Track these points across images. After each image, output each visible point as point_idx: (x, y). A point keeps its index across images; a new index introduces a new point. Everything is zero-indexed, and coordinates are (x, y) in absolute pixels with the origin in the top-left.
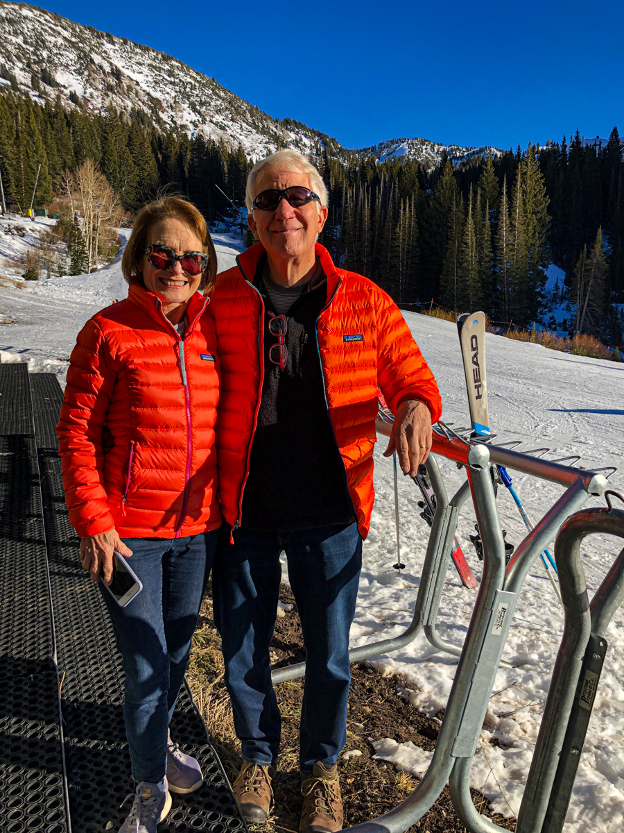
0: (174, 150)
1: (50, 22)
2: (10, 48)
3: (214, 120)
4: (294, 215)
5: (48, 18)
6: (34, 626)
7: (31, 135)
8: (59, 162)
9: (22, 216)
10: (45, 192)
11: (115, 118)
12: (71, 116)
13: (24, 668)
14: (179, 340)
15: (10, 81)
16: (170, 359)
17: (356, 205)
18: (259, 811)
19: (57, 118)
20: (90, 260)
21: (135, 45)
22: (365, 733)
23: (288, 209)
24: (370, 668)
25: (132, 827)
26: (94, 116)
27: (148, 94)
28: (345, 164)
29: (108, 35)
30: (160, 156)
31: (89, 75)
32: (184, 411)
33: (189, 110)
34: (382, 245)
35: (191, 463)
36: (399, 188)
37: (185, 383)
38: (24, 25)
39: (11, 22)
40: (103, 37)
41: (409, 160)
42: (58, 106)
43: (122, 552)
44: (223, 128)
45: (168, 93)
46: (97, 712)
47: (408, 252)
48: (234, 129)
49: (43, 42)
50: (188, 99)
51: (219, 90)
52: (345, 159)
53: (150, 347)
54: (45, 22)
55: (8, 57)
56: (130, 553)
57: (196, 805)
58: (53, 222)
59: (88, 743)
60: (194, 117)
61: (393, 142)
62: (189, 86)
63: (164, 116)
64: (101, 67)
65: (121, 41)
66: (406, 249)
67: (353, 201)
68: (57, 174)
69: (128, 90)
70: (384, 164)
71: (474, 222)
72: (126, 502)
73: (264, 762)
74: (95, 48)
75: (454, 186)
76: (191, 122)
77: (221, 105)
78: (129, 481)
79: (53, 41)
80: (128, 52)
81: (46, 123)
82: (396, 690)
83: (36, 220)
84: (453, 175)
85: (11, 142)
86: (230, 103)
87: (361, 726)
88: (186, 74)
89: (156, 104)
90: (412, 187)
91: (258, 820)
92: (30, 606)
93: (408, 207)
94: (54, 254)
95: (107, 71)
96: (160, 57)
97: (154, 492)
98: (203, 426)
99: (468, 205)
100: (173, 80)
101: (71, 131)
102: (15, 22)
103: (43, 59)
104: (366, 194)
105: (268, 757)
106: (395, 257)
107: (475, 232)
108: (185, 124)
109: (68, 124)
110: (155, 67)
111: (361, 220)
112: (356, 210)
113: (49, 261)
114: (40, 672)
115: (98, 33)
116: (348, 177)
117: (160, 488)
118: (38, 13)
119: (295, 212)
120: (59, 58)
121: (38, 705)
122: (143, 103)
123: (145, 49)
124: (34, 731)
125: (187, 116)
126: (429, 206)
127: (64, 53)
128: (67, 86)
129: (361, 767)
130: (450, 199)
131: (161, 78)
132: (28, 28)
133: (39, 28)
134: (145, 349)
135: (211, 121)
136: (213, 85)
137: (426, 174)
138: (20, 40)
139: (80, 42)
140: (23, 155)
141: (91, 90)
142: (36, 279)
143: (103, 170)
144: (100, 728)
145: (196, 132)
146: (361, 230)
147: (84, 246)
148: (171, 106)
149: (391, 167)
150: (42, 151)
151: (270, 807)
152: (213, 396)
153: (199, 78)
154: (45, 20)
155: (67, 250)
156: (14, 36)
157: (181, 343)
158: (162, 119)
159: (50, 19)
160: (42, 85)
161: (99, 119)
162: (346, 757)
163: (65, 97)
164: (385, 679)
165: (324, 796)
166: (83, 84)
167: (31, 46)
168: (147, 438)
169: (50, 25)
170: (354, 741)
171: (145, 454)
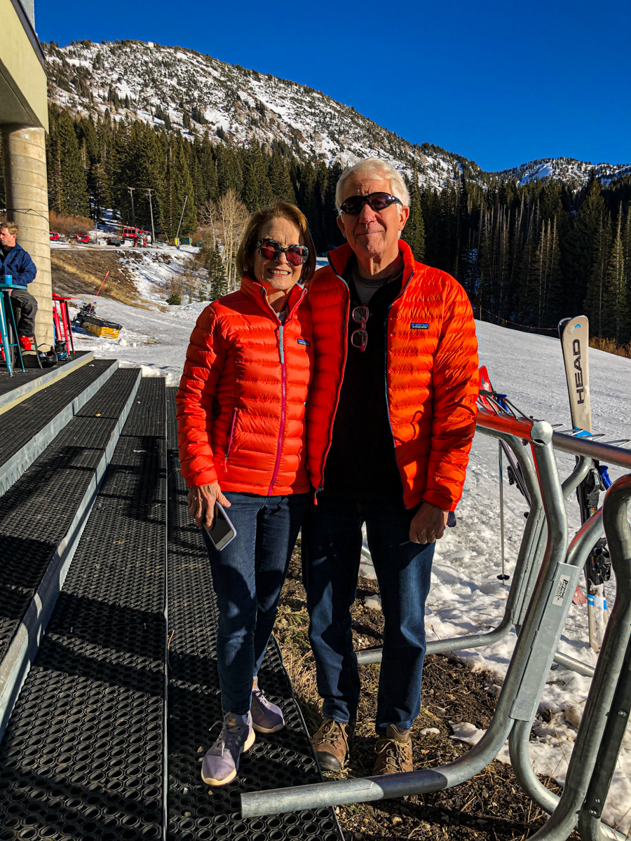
0: (312, 178)
1: (201, 63)
2: (165, 89)
3: (352, 148)
4: (375, 219)
5: (200, 59)
6: (150, 587)
7: (180, 169)
8: (204, 194)
9: (169, 245)
10: (190, 222)
11: (257, 149)
12: (217, 150)
13: (139, 618)
14: (280, 325)
15: (164, 120)
16: (273, 341)
17: (494, 228)
18: (333, 760)
19: (204, 153)
20: (229, 286)
21: (279, 80)
22: (447, 717)
23: (370, 213)
24: (460, 663)
25: (218, 749)
26: (238, 149)
27: (290, 126)
28: (484, 187)
29: (255, 73)
30: (298, 185)
31: (235, 111)
32: (280, 385)
33: (328, 139)
34: (521, 268)
35: (284, 431)
36: (541, 210)
37: (283, 361)
38: (178, 68)
39: (167, 65)
40: (250, 75)
41: (552, 181)
42: (206, 141)
43: (222, 503)
44: (360, 155)
45: (308, 124)
46: (198, 664)
47: (548, 276)
48: (372, 155)
49: (195, 82)
50: (328, 128)
51: (358, 118)
52: (484, 182)
53: (255, 330)
54: (197, 64)
55: (163, 98)
56: (228, 505)
57: (276, 743)
58: (196, 250)
59: (189, 686)
60: (333, 146)
61: (536, 163)
62: (329, 116)
63: (303, 146)
64: (247, 103)
65: (266, 77)
66: (546, 273)
67: (490, 224)
68: (201, 204)
69: (270, 123)
70: (526, 186)
71: (623, 243)
72: (228, 460)
73: (341, 719)
74: (242, 86)
75: (601, 206)
76: (330, 150)
77: (359, 133)
78: (231, 442)
79: (204, 81)
80: (272, 88)
81: (194, 157)
82: (484, 685)
83: (181, 248)
84: (600, 195)
85: (162, 176)
86: (368, 130)
87: (444, 710)
88: (326, 104)
89: (296, 135)
90: (555, 209)
91: (331, 767)
92: (148, 572)
93: (549, 229)
94: (196, 280)
95: (251, 106)
96: (302, 90)
97: (251, 452)
98: (297, 401)
99: (617, 225)
100: (313, 110)
101: (216, 164)
102: (170, 65)
103: (195, 98)
104: (505, 216)
105: (346, 716)
106: (535, 280)
107: (624, 254)
108: (323, 153)
109: (214, 158)
110: (297, 100)
111: (499, 243)
112: (494, 233)
113: (191, 287)
114: (152, 622)
115: (245, 71)
116: (487, 200)
117: (257, 450)
118: (191, 55)
119: (376, 216)
120: (209, 97)
121: (147, 646)
122: (284, 134)
123: (288, 84)
124: (143, 664)
125: (325, 145)
126: (573, 228)
127: (213, 92)
128: (214, 122)
129: (437, 742)
130: (597, 219)
131: (302, 110)
132: (181, 70)
133: (192, 70)
134: (250, 331)
135: (349, 149)
136: (352, 114)
137: (571, 194)
138: (174, 82)
139: (229, 80)
140: (172, 188)
141: (237, 125)
142: (178, 303)
143: (244, 199)
144: (200, 676)
145: (334, 160)
146: (498, 252)
147: (224, 273)
148: (311, 136)
149: (533, 189)
150: (189, 184)
151: (345, 761)
152: (305, 376)
153: (338, 108)
154: (198, 62)
155: (208, 276)
156: (169, 78)
157: (282, 328)
158: (301, 149)
159: (201, 61)
160: (193, 122)
161: (242, 151)
162: (424, 732)
163: (212, 133)
164: (474, 674)
165: (395, 756)
166: (229, 119)
167: (185, 87)
168: (249, 407)
169: (201, 66)
170: (434, 722)
171: (245, 420)
